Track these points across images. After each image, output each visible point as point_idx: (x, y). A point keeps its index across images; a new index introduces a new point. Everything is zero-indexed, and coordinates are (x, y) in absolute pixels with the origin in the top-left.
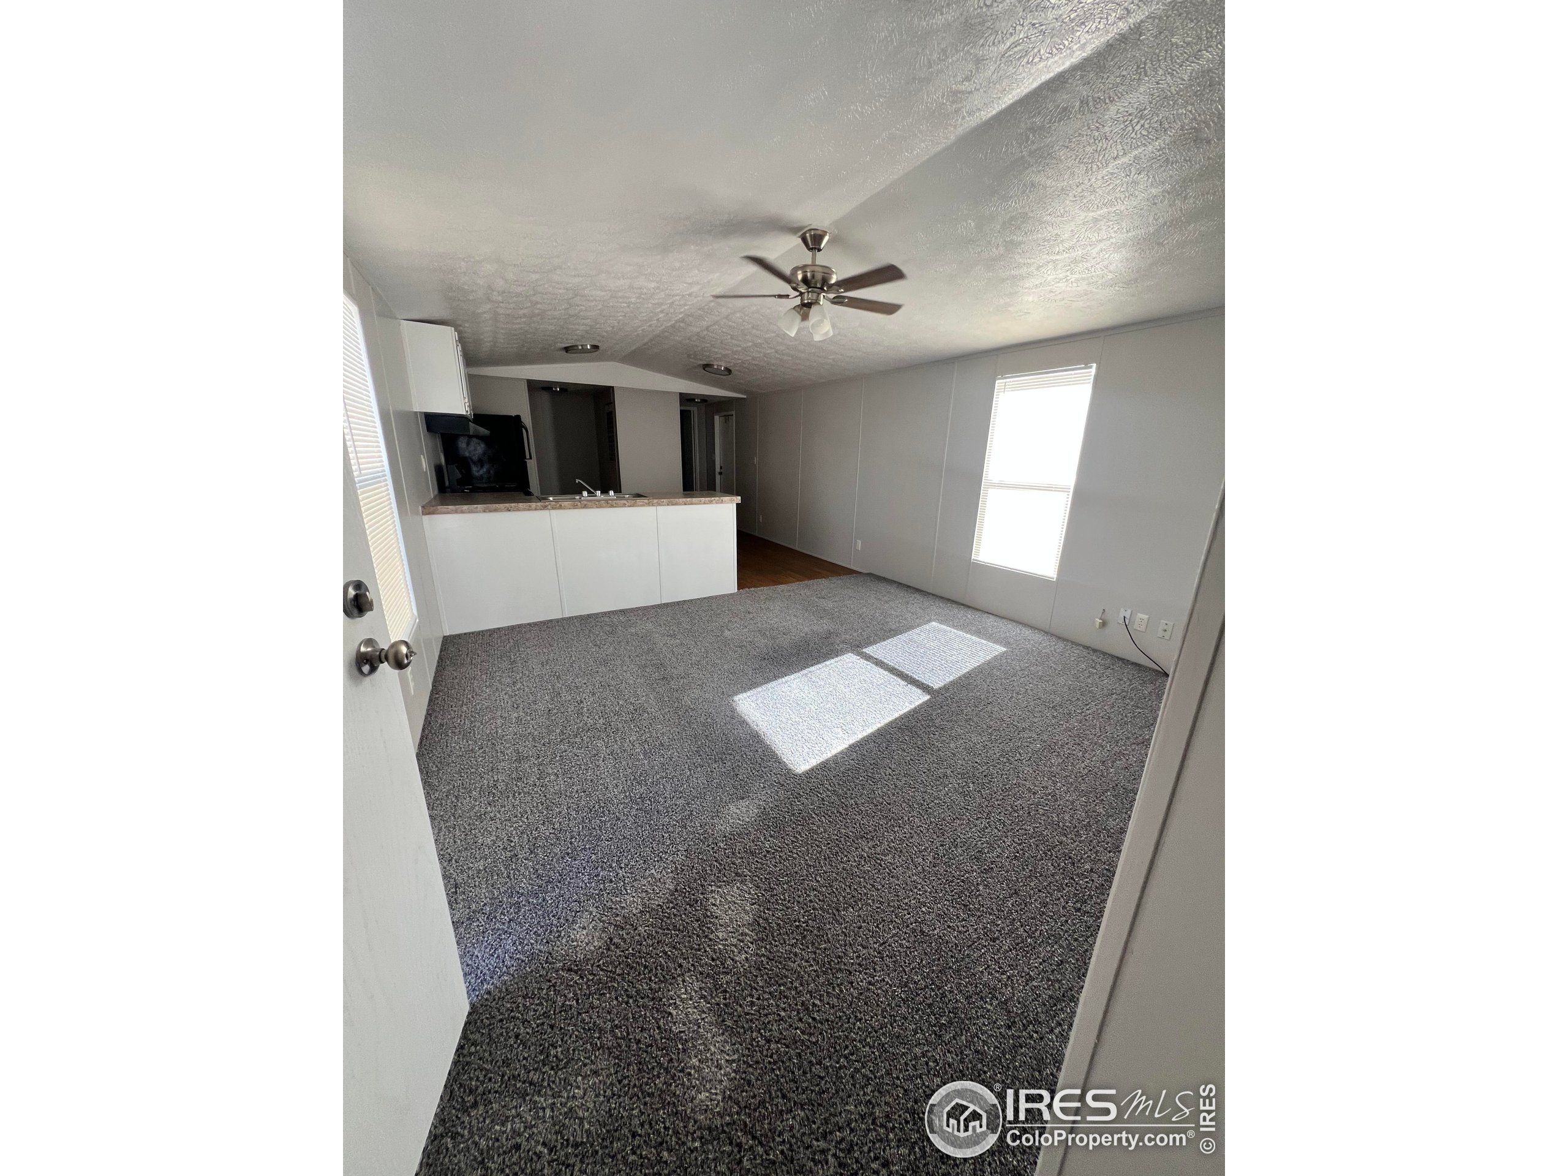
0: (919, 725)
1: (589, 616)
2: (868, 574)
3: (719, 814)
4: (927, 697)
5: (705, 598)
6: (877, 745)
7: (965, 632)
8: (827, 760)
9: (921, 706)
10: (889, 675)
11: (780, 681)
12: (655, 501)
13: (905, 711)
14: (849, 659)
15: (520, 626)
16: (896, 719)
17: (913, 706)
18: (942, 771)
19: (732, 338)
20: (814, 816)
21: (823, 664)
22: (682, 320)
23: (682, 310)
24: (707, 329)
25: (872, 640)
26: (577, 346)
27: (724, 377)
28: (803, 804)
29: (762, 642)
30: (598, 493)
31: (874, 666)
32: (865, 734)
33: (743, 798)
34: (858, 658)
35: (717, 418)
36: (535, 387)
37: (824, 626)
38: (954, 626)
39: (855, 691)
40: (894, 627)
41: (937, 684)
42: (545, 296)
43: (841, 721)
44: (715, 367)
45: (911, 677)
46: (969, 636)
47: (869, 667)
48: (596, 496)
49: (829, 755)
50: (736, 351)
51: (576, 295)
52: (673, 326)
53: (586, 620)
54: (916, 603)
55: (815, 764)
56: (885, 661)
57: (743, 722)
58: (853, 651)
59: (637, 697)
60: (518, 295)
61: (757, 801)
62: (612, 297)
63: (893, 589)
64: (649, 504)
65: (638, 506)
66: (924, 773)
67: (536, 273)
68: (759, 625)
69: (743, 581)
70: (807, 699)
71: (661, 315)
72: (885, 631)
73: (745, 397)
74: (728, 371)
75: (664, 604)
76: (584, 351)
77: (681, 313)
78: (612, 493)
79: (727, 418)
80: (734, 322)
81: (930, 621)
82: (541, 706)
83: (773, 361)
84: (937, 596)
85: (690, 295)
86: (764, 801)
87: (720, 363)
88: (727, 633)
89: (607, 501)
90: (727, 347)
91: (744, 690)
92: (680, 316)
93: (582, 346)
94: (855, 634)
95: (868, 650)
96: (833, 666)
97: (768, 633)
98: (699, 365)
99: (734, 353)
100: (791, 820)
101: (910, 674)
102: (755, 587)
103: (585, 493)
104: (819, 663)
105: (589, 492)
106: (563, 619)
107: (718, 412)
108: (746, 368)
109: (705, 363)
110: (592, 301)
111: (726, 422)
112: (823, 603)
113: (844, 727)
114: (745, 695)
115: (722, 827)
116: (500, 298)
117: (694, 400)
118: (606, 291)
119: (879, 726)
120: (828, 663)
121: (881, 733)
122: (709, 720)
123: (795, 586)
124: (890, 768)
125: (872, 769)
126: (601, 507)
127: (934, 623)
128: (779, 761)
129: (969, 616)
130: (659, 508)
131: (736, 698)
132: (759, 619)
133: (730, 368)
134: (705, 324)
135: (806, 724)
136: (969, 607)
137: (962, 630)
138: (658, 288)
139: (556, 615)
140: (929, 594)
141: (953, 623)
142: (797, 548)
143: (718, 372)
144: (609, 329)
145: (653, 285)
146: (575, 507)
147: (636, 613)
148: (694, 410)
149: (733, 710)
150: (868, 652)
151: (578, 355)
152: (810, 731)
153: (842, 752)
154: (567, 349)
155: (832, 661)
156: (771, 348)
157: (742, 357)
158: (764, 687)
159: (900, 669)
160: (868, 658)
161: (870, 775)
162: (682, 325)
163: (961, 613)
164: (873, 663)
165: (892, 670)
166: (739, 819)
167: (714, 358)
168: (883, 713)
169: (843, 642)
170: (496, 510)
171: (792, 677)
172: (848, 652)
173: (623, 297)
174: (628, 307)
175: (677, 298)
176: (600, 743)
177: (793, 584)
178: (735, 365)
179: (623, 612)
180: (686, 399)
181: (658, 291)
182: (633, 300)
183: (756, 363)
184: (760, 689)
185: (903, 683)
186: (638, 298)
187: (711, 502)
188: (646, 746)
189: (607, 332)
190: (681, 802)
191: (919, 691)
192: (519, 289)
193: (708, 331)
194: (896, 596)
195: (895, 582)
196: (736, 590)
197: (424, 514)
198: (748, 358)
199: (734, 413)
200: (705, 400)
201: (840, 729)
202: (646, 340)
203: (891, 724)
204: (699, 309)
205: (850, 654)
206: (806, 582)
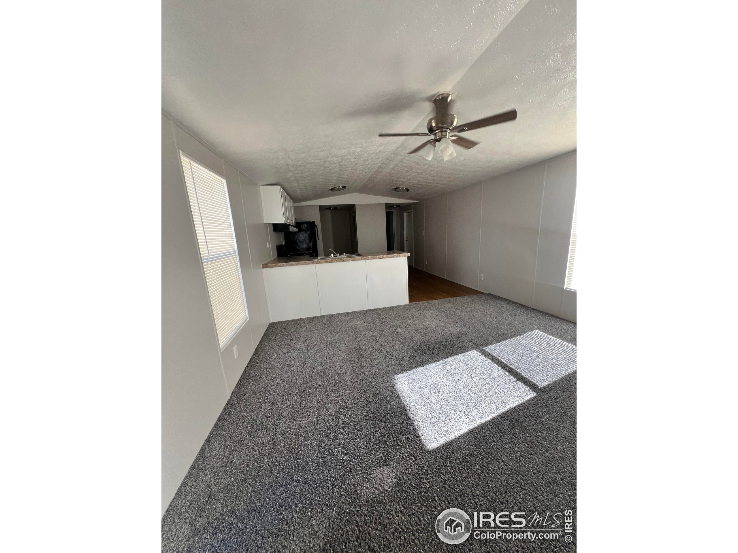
0: (528, 420)
1: (332, 315)
2: (489, 294)
3: (369, 477)
4: (533, 395)
5: (391, 307)
6: (492, 435)
7: (562, 340)
8: (451, 442)
9: (528, 401)
10: (502, 370)
11: (425, 367)
12: (365, 257)
13: (515, 405)
14: (474, 354)
15: (301, 319)
16: (508, 412)
17: (521, 401)
18: (552, 475)
19: (406, 172)
20: (436, 498)
21: (455, 357)
22: (380, 167)
23: (379, 161)
24: (393, 169)
25: (490, 340)
26: (336, 187)
27: (405, 193)
28: (429, 482)
29: (418, 337)
30: (338, 254)
31: (491, 361)
32: (482, 421)
33: (386, 465)
34: (480, 354)
35: (405, 214)
36: (323, 209)
37: (457, 329)
38: (552, 334)
39: (476, 382)
40: (506, 332)
41: (541, 383)
42: (312, 165)
43: (465, 407)
44: (401, 188)
45: (520, 374)
46: (565, 343)
47: (487, 362)
48: (337, 256)
49: (453, 436)
50: (410, 179)
51: (326, 162)
52: (377, 171)
53: (330, 317)
54: (522, 315)
55: (442, 443)
56: (499, 358)
57: (398, 397)
58: (476, 349)
59: (342, 368)
60: (300, 166)
61: (395, 470)
62: (342, 160)
63: (504, 304)
64: (361, 259)
65: (356, 260)
66: (534, 473)
67: (303, 153)
68: (418, 326)
69: (412, 297)
70: (442, 384)
71: (369, 166)
72: (499, 335)
73: (418, 202)
74: (407, 190)
75: (369, 310)
76: (339, 189)
77: (378, 163)
78: (344, 254)
79: (409, 213)
80: (406, 163)
81: (533, 329)
82: (294, 369)
83: (429, 181)
84: (538, 310)
85: (380, 152)
86: (401, 471)
87: (402, 186)
88: (399, 330)
89: (341, 259)
90: (404, 177)
91: (403, 371)
92: (379, 165)
93: (338, 187)
94: (478, 336)
95: (488, 349)
96: (461, 358)
97: (422, 331)
98: (393, 189)
99: (409, 180)
100: (418, 498)
101: (519, 371)
102: (419, 301)
103: (332, 255)
104: (452, 355)
105: (334, 254)
106: (321, 316)
107: (405, 211)
108: (416, 187)
109: (395, 187)
110: (334, 164)
111: (409, 215)
112: (459, 313)
113: (466, 413)
114: (402, 375)
115: (368, 491)
116: (293, 169)
117: (393, 206)
118: (338, 157)
119: (494, 415)
120: (458, 356)
121: (495, 422)
122: (377, 392)
123: (442, 300)
124: (503, 461)
125: (487, 459)
126: (338, 261)
127: (536, 331)
128: (416, 435)
129: (564, 327)
130: (367, 261)
131: (396, 377)
132: (418, 322)
133: (408, 188)
134: (391, 167)
135: (439, 405)
136: (564, 320)
137: (559, 338)
138: (363, 151)
139: (317, 314)
140: (532, 309)
141: (552, 332)
142: (446, 278)
143: (402, 191)
144: (347, 177)
145: (359, 150)
146: (326, 262)
147: (354, 315)
148: (394, 211)
149: (393, 386)
150: (487, 350)
151: (337, 192)
152: (441, 412)
153: (463, 436)
154: (332, 190)
155: (461, 355)
156: (427, 174)
157: (413, 182)
158: (415, 371)
159: (511, 366)
160: (487, 355)
161: (485, 464)
162: (381, 169)
163: (557, 324)
164: (491, 359)
165: (505, 367)
166: (381, 486)
167: (399, 184)
168: (497, 404)
169: (470, 341)
170: (292, 265)
171: (434, 364)
172: (473, 349)
173: (347, 159)
174: (352, 164)
175: (374, 155)
176: (314, 399)
177: (441, 300)
178: (410, 186)
179: (348, 313)
180: (389, 206)
181: (363, 153)
182: (352, 160)
183: (421, 183)
184: (411, 372)
185: (513, 379)
186: (355, 158)
187: (393, 257)
188: (338, 406)
189: (347, 179)
190: (347, 458)
191: (526, 388)
192: (299, 163)
193: (394, 170)
194: (507, 310)
195: (507, 300)
196: (408, 303)
197: (263, 268)
198: (416, 181)
199: (413, 210)
200: (398, 206)
201: (463, 414)
202: (366, 180)
203: (504, 415)
204: (387, 160)
205: (474, 351)
206: (449, 299)
